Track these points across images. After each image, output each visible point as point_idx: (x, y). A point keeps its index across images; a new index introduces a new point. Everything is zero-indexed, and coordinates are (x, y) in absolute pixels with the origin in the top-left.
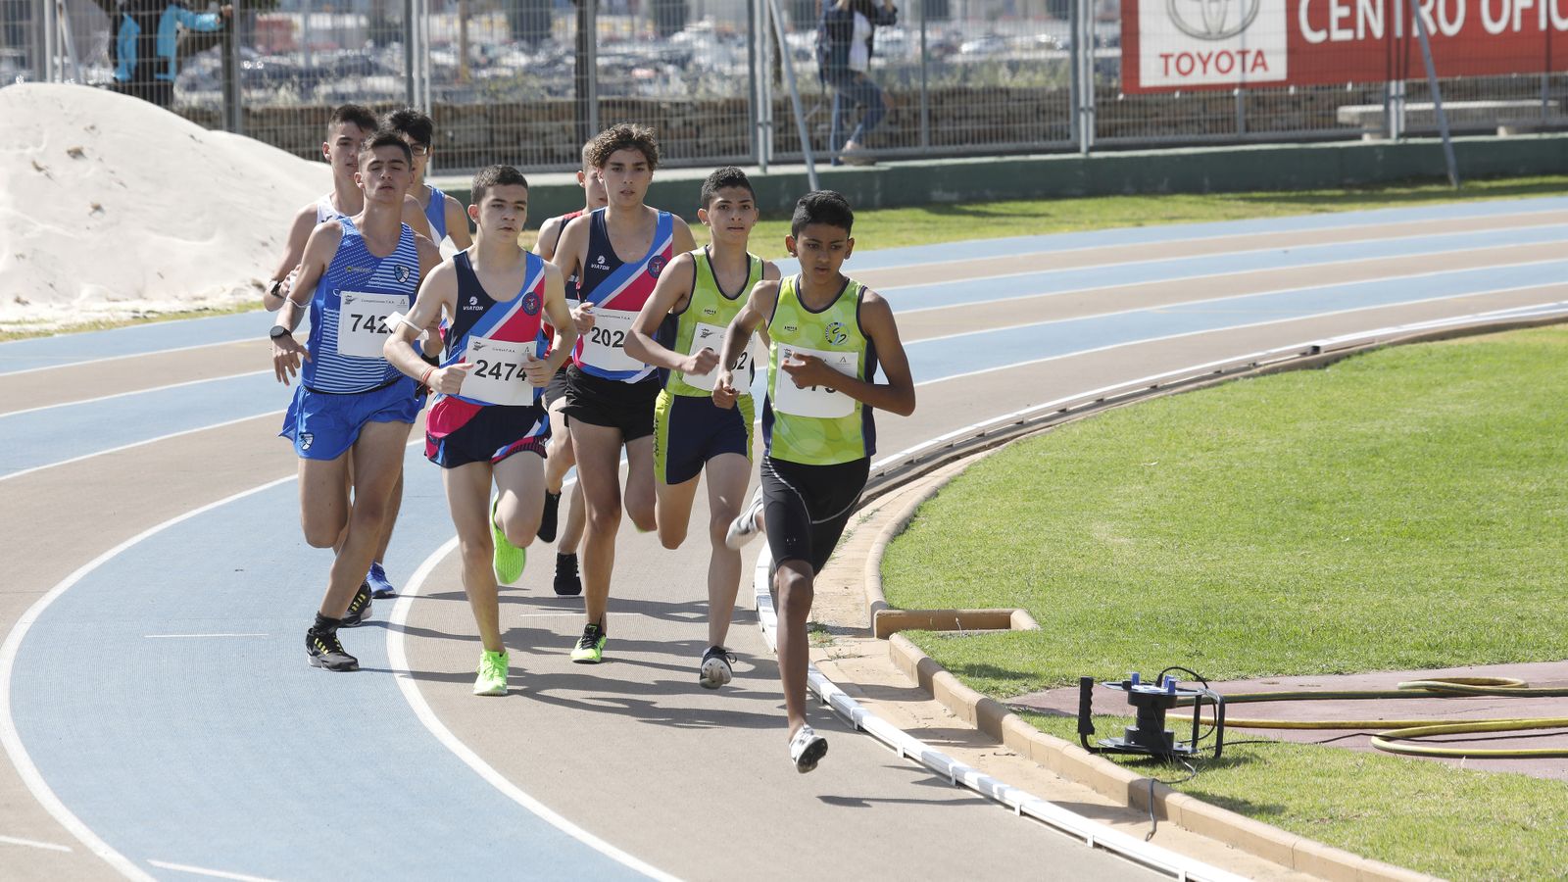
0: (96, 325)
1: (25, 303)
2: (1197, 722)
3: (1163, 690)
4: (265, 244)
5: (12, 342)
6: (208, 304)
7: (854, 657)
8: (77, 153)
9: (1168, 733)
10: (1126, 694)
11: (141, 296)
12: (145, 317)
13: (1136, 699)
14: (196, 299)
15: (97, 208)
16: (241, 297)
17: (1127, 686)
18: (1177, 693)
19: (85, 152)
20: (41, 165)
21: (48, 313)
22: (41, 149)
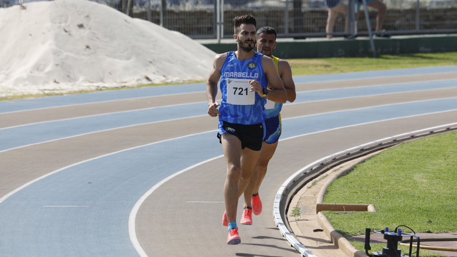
0: (81, 92)
1: (58, 83)
2: (411, 247)
3: (397, 234)
4: (151, 62)
5: (47, 97)
6: (126, 85)
7: (305, 220)
8: (81, 26)
9: (398, 250)
10: (383, 235)
11: (102, 80)
12: (101, 89)
13: (386, 237)
14: (123, 82)
15: (88, 47)
16: (140, 82)
17: (383, 232)
18: (402, 235)
19: (85, 25)
20: (67, 30)
21: (66, 87)
22: (67, 24)
